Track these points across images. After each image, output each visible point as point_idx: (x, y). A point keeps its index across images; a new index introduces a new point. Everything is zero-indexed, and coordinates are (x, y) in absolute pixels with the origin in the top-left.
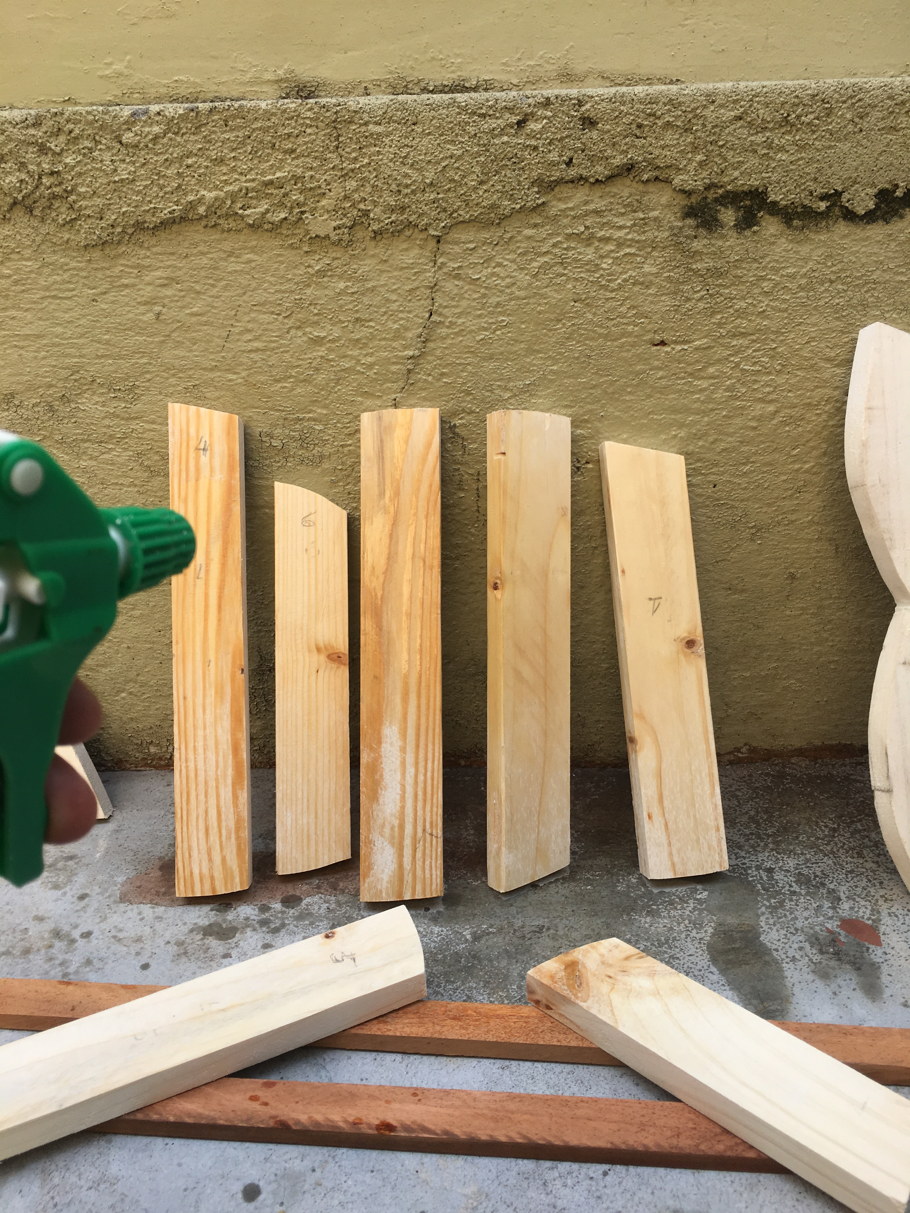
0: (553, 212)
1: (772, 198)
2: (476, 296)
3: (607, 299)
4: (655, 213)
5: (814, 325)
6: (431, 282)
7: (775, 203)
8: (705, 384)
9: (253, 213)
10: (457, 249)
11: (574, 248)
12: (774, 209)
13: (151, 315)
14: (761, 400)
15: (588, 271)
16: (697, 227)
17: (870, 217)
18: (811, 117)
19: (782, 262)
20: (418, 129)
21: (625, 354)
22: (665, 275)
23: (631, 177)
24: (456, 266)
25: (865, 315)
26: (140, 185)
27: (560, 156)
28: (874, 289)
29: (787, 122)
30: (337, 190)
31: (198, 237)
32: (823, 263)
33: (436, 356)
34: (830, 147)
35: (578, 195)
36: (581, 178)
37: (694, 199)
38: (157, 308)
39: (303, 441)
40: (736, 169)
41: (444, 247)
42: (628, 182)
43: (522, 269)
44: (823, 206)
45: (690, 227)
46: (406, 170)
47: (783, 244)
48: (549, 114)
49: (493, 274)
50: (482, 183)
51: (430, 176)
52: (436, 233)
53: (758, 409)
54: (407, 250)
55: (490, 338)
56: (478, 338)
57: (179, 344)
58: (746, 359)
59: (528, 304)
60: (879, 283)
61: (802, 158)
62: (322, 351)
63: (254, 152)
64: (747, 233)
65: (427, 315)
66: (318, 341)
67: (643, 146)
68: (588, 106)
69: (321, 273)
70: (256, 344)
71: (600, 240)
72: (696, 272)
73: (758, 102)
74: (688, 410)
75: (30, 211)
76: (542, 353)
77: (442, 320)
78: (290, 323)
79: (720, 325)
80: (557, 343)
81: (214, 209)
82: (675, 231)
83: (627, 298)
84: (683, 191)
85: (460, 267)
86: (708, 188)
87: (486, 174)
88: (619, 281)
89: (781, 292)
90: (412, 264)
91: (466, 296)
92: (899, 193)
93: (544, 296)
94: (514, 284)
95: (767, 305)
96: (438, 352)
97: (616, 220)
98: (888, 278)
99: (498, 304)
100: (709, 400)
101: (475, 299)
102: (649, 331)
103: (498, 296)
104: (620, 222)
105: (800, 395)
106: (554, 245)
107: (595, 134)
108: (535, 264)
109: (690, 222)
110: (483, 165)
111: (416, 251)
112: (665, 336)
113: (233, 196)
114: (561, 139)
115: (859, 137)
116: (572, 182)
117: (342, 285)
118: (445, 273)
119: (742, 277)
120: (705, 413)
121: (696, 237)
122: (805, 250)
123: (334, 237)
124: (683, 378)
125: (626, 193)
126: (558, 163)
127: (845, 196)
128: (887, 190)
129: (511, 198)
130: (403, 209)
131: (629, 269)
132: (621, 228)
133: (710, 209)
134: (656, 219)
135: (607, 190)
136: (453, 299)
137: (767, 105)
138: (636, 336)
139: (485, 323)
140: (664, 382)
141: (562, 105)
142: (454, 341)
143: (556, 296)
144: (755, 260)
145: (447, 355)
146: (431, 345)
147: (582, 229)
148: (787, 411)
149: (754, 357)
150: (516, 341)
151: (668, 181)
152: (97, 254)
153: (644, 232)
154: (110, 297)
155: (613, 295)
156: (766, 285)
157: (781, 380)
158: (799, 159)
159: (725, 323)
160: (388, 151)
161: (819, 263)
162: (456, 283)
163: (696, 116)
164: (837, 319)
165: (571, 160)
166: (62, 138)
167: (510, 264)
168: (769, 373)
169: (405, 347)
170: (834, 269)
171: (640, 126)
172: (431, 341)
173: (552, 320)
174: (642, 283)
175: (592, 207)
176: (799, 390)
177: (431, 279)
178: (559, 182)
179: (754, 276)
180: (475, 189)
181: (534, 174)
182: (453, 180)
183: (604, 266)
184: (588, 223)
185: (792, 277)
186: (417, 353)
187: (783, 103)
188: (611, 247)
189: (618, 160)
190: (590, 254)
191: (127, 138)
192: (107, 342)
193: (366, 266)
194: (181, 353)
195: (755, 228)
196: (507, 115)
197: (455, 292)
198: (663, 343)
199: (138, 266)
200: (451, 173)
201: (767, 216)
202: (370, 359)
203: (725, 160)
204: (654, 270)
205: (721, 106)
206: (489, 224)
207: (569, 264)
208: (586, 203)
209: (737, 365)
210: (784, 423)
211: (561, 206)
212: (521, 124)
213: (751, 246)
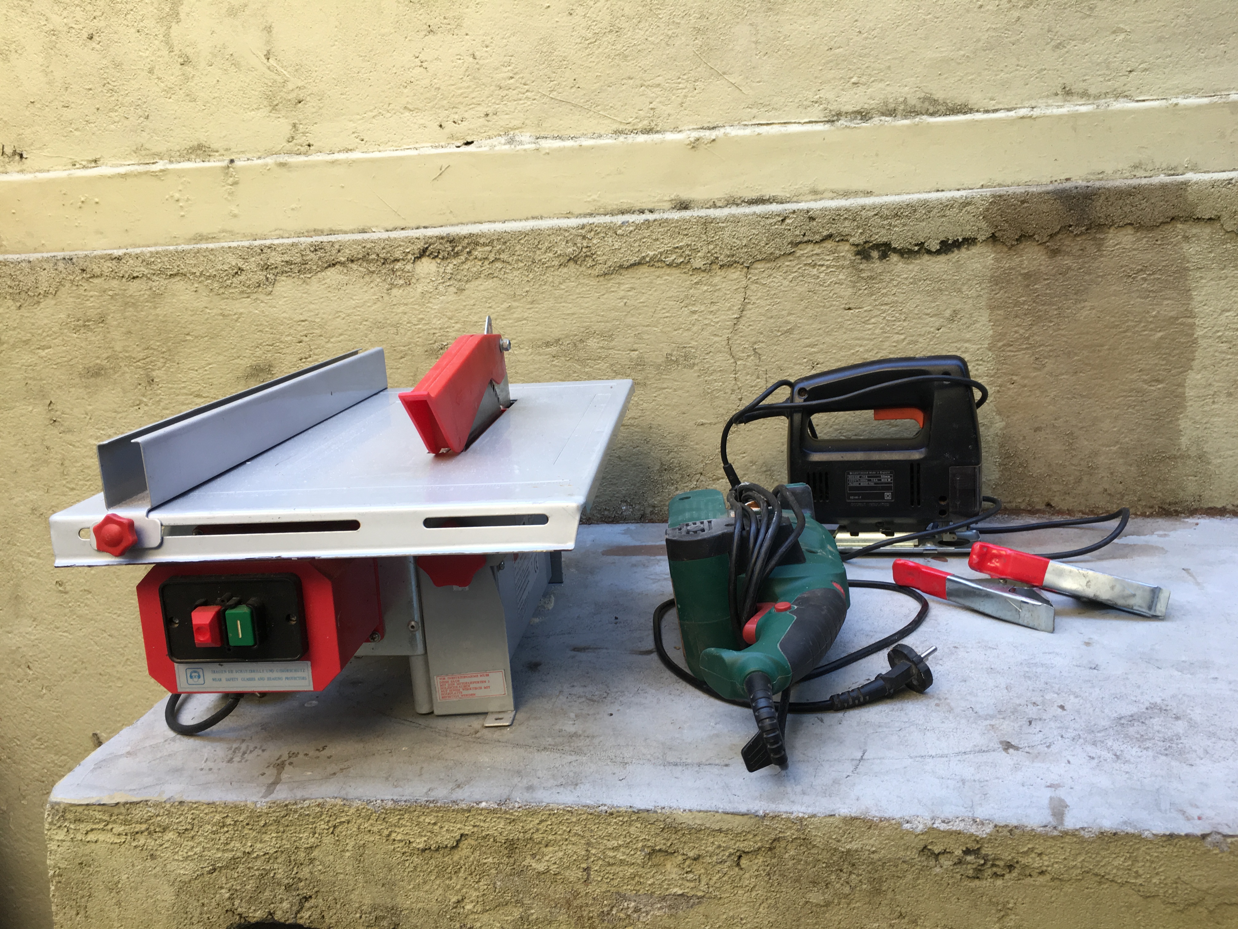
0: (798, 255)
1: (893, 246)
2: (765, 291)
3: (824, 290)
4: (843, 254)
5: (918, 299)
6: (745, 286)
7: (895, 248)
8: (870, 326)
9: (669, 260)
10: (756, 271)
11: (808, 269)
12: (895, 250)
13: (622, 304)
14: (897, 333)
15: (814, 279)
16: (862, 259)
17: (938, 252)
18: (907, 213)
19: (901, 272)
20: (740, 224)
21: (832, 314)
22: (849, 279)
23: (831, 239)
24: (756, 278)
25: (941, 294)
26: (622, 250)
27: (800, 232)
28: (944, 283)
29: (897, 215)
30: (705, 249)
31: (645, 270)
32: (920, 272)
33: (747, 317)
34: (917, 225)
35: (809, 248)
36: (810, 241)
37: (859, 248)
38: (625, 301)
39: (686, 357)
40: (876, 235)
41: (751, 271)
42: (830, 242)
43: (785, 279)
44: (916, 248)
45: (859, 259)
46: (734, 240)
47: (900, 264)
48: (795, 216)
49: (773, 281)
50: (767, 244)
51: (744, 242)
52: (747, 265)
53: (896, 337)
54: (734, 272)
55: (771, 309)
56: (766, 309)
57: (633, 316)
58: (889, 315)
59: (788, 293)
60: (946, 280)
62: (696, 317)
63: (671, 236)
64: (884, 261)
65: (743, 300)
66: (694, 312)
67: (836, 227)
68: (811, 213)
69: (697, 283)
70: (667, 315)
71: (820, 265)
72: (863, 278)
73: (884, 208)
74: (863, 339)
75: (576, 262)
77: (750, 301)
78: (682, 304)
79: (875, 300)
80: (802, 310)
81: (652, 259)
82: (852, 261)
83: (833, 290)
84: (853, 245)
85: (758, 279)
86: (865, 242)
87: (769, 241)
88: (828, 283)
89: (902, 285)
90: (737, 278)
91: (761, 291)
92: (950, 242)
93: (795, 290)
94: (782, 285)
95: (896, 291)
96: (748, 315)
97: (826, 257)
98: (950, 278)
99: (775, 294)
100: (873, 334)
102: (843, 304)
103: (775, 291)
104: (828, 258)
106: (799, 268)
107: (815, 223)
108: (791, 277)
109: (858, 257)
110: (767, 237)
111: (739, 273)
112: (851, 306)
113: (661, 253)
114: (801, 226)
115: (929, 220)
116: (806, 242)
117: (705, 288)
118: (751, 282)
119: (883, 279)
120: (871, 340)
121: (861, 263)
122: (911, 267)
123: (703, 268)
124: (860, 324)
125: (829, 246)
126: (800, 235)
127: (926, 244)
128: (944, 241)
129: (780, 250)
130: (733, 256)
131: (833, 277)
132: (828, 260)
133: (867, 251)
134: (843, 256)
135: (821, 245)
136: (754, 292)
137: (887, 209)
138: (837, 306)
139: (769, 302)
140: (851, 326)
141: (800, 212)
142: (755, 311)
143: (800, 289)
144: (889, 272)
146: (744, 313)
147: (811, 261)
149: (892, 314)
150: (783, 310)
151: (847, 241)
152: (602, 279)
153: (838, 262)
154: (605, 296)
155: (826, 289)
156: (895, 283)
157: (905, 324)
158: (904, 230)
159: (877, 300)
160: (727, 234)
161: (918, 272)
162: (756, 285)
163: (857, 215)
164: (929, 296)
165: (805, 234)
166: (593, 233)
167: (780, 277)
169: (733, 314)
170: (925, 275)
171: (834, 219)
172: (745, 311)
173: (799, 300)
174: (839, 283)
175: (815, 252)
177: (745, 284)
178: (800, 243)
179: (889, 279)
180: (764, 247)
181: (789, 240)
182: (754, 244)
183: (821, 276)
184: (813, 259)
185: (906, 278)
187: (895, 208)
188: (824, 268)
189: (825, 233)
190: (815, 272)
191: (619, 232)
192: (603, 316)
193: (716, 280)
194: (634, 319)
195: (887, 259)
196: (777, 217)
197: (756, 289)
198: (849, 309)
199: (619, 283)
200: (753, 241)
201: (892, 254)
202: (718, 320)
203: (871, 231)
204: (844, 277)
205: (868, 210)
206: (770, 261)
207: (806, 276)
208: (812, 251)
209: (885, 318)
210: (909, 344)
211: (802, 252)
212: (783, 221)
213: (886, 266)
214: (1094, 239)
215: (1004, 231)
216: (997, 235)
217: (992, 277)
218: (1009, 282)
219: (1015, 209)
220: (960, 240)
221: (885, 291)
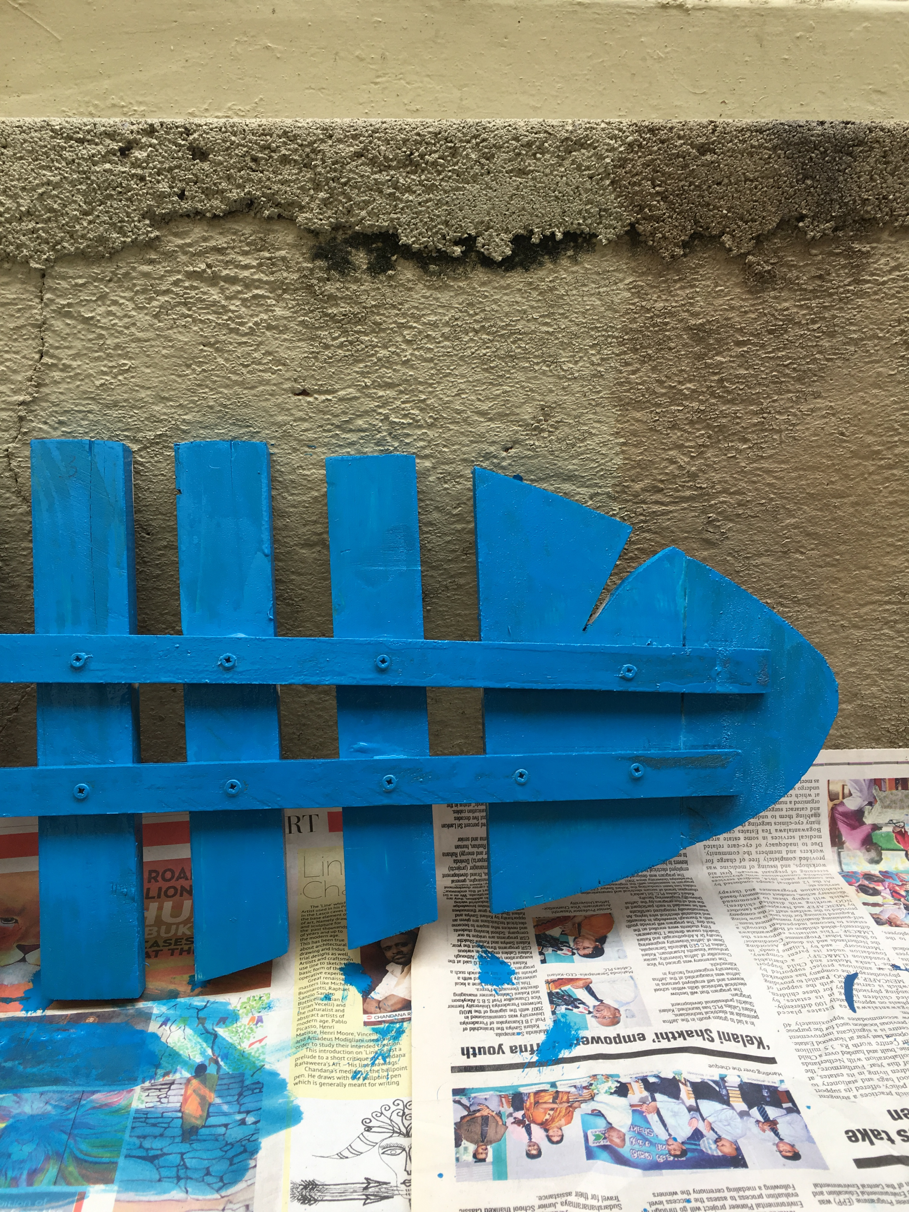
0: (169, 248)
1: (404, 240)
2: (91, 336)
3: (240, 344)
4: (283, 253)
5: (463, 376)
6: (37, 320)
7: (407, 247)
8: (353, 437)
10: (64, 284)
11: (196, 288)
12: (407, 252)
15: (215, 312)
16: (329, 269)
17: (508, 264)
18: (436, 156)
19: (422, 309)
20: (8, 152)
21: (264, 404)
22: (299, 319)
23: (252, 213)
24: (65, 302)
25: (513, 367)
27: (171, 187)
28: (520, 339)
29: (411, 161)
32: (466, 311)
33: (52, 403)
34: (458, 189)
35: (196, 230)
36: (197, 213)
37: (322, 240)
40: (362, 209)
41: (49, 282)
42: (249, 220)
43: (140, 308)
44: (458, 250)
45: (321, 269)
47: (421, 290)
48: (155, 141)
49: (110, 313)
50: (86, 213)
51: (25, 203)
52: (38, 266)
54: (7, 284)
55: (111, 383)
56: (98, 383)
58: (395, 410)
59: (152, 346)
60: (525, 333)
61: (430, 200)
64: (382, 277)
65: (37, 356)
67: (260, 181)
68: (196, 135)
71: (226, 279)
72: (332, 317)
73: (379, 139)
76: (172, 401)
77: (55, 362)
79: (363, 374)
80: (189, 390)
82: (306, 273)
83: (261, 343)
84: (310, 231)
85: (69, 305)
86: (336, 228)
87: (90, 203)
88: (251, 324)
89: (425, 341)
90: (14, 299)
91: (80, 335)
92: (535, 240)
93: (168, 339)
94: (134, 324)
95: (411, 354)
96: (53, 398)
97: (240, 258)
98: (533, 328)
99: (117, 347)
101: (90, 340)
102: (289, 379)
103: (117, 337)
104: (245, 260)
105: (455, 451)
106: (176, 283)
107: (206, 166)
108: (155, 303)
109: (320, 263)
110: (85, 194)
111: (19, 285)
112: (306, 385)
114: (170, 170)
115: (487, 178)
116: (188, 216)
118: (54, 311)
119: (381, 324)
121: (328, 280)
122: (444, 297)
124: (329, 431)
125: (248, 230)
126: (169, 195)
127: (480, 242)
128: (522, 235)
129: (121, 231)
131: (261, 312)
132: (246, 267)
133: (341, 251)
134: (283, 259)
135: (228, 226)
136: (64, 339)
137: (387, 142)
138: (275, 385)
139: (105, 366)
140: (310, 435)
141: (167, 133)
142: (71, 386)
143: (181, 338)
144: (394, 307)
145: (63, 401)
146: (44, 390)
147: (203, 266)
148: (443, 467)
149: (403, 409)
150: (143, 387)
151: (292, 220)
153: (272, 273)
155: (244, 339)
156: (408, 333)
157: (434, 434)
158: (427, 201)
159: (368, 373)
161: (461, 311)
162: (68, 321)
163: (314, 151)
164: (486, 370)
165: (183, 191)
167: (127, 303)
168: (420, 427)
169: (15, 392)
170: (477, 317)
171: (255, 160)
172: (46, 385)
173: (180, 365)
174: (276, 328)
175: (212, 243)
176: (453, 445)
177: (38, 317)
178: (173, 216)
179: (395, 322)
180: (77, 220)
181: (144, 205)
182: (51, 210)
183: (232, 308)
184: (209, 261)
185: (434, 325)
186: (28, 398)
187: (405, 141)
188: (237, 287)
189: (235, 194)
190: (215, 294)
195: (390, 272)
196: (108, 141)
197: (68, 331)
198: (304, 393)
200: (49, 202)
201: (402, 261)
203: (350, 199)
204: (287, 313)
205: (340, 141)
206: (99, 259)
207: (194, 304)
208: (205, 239)
209: (387, 417)
210: (442, 480)
211: (180, 242)
212: (124, 152)
213: (388, 291)
214: (850, 253)
215: (658, 219)
216: (640, 228)
217: (626, 330)
218: (662, 345)
219: (685, 166)
220: (559, 236)
221: (383, 353)
